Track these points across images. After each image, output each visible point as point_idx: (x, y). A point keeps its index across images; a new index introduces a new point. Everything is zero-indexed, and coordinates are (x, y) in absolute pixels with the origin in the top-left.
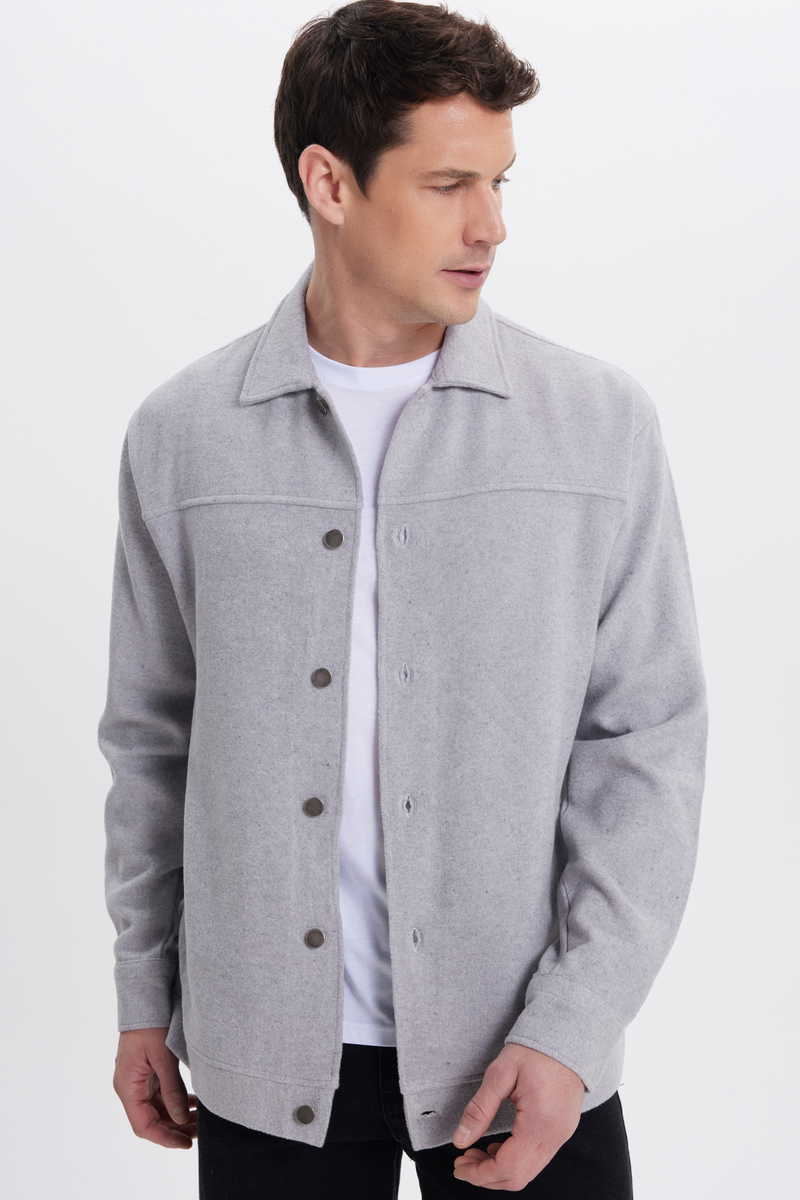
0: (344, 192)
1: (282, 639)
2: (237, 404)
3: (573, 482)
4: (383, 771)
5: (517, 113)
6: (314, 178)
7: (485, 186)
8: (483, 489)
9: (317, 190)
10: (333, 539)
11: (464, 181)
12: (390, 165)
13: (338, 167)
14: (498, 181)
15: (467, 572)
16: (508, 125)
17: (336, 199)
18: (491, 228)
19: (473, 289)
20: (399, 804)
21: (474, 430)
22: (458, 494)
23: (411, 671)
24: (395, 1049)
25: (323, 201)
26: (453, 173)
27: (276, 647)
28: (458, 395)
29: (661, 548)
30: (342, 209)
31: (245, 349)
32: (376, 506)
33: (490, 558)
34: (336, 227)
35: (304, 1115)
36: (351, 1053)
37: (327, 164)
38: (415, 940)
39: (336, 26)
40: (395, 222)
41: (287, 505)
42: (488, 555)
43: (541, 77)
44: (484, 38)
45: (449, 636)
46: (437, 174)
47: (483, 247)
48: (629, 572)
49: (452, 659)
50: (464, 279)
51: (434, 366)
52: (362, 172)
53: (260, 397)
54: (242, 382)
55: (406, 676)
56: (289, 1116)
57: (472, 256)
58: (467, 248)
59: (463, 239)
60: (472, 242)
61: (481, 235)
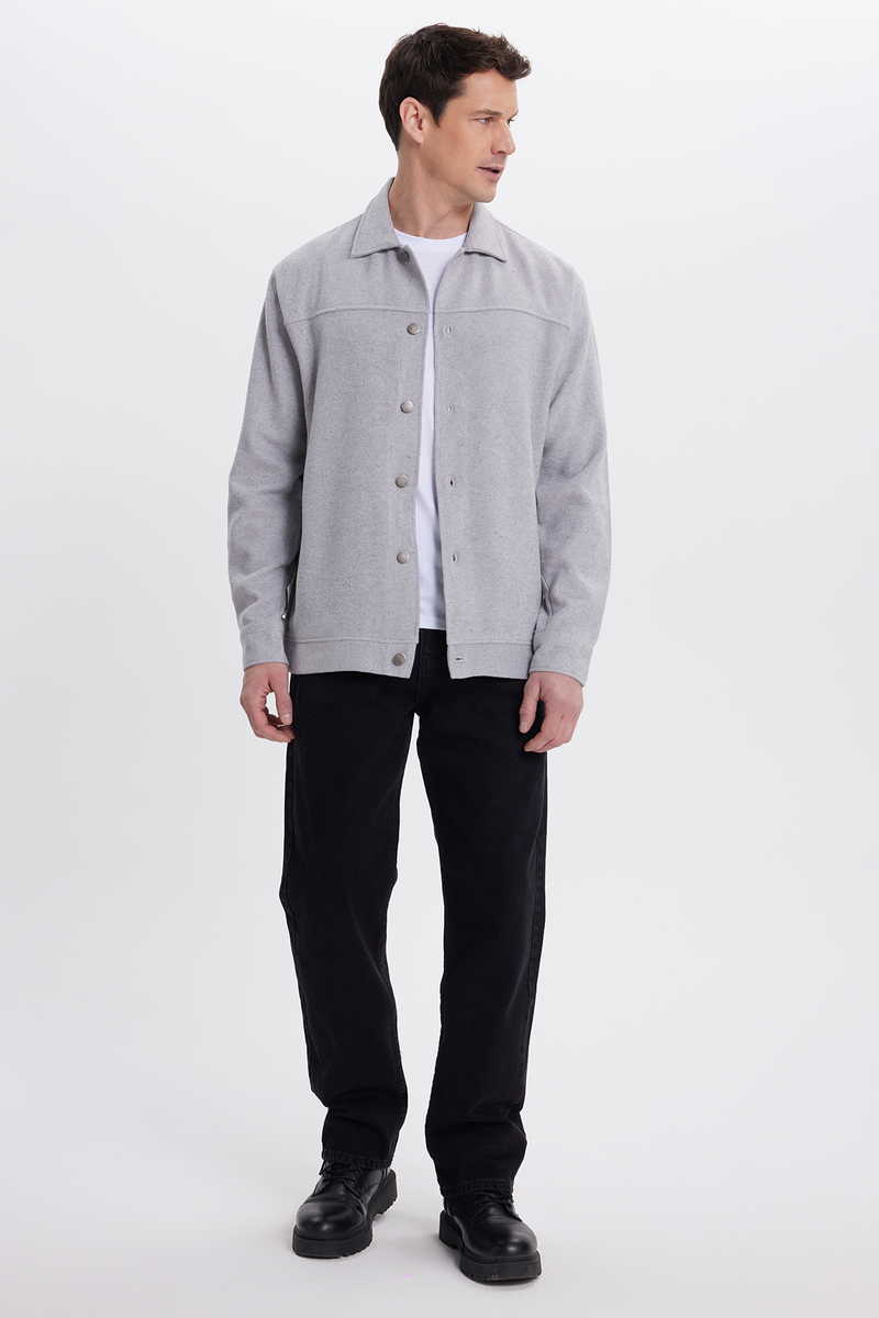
0: (426, 124)
1: (382, 385)
2: (349, 257)
4: (437, 462)
5: (518, 82)
6: (408, 117)
7: (503, 122)
8: (494, 308)
9: (409, 124)
10: (412, 329)
11: (491, 117)
12: (453, 107)
13: (423, 110)
14: (509, 120)
15: (485, 352)
16: (514, 90)
17: (420, 128)
18: (507, 145)
19: (494, 182)
20: (446, 481)
21: (487, 277)
22: (480, 309)
23: (454, 406)
24: (445, 632)
25: (413, 129)
26: (488, 112)
27: (378, 390)
28: (477, 257)
29: (588, 361)
30: (423, 134)
31: (351, 230)
32: (434, 313)
33: (498, 345)
34: (418, 144)
35: (397, 661)
36: (423, 632)
37: (416, 108)
38: (454, 559)
39: (421, 36)
40: (455, 139)
41: (385, 310)
42: (497, 343)
43: (532, 66)
44: (501, 43)
45: (476, 387)
46: (480, 112)
47: (503, 154)
48: (570, 371)
49: (477, 400)
50: (490, 174)
51: (465, 241)
52: (437, 114)
53: (366, 252)
54: (352, 247)
55: (451, 408)
56: (390, 662)
57: (496, 160)
58: (494, 156)
59: (491, 151)
60: (496, 152)
61: (501, 148)
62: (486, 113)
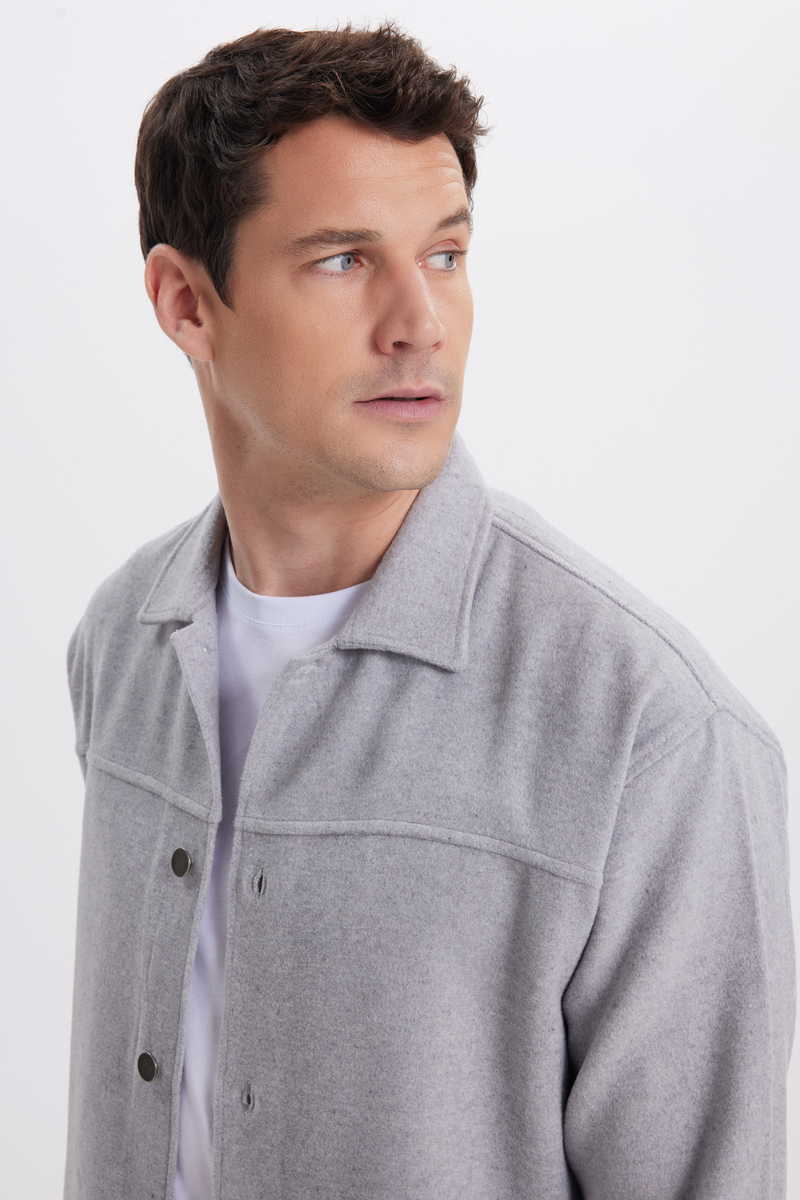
10: (178, 863)
28: (379, 661)
55: (249, 1102)
57: (396, 372)
58: (385, 359)
59: (375, 345)
60: (388, 347)
61: (398, 334)
62: (330, 242)
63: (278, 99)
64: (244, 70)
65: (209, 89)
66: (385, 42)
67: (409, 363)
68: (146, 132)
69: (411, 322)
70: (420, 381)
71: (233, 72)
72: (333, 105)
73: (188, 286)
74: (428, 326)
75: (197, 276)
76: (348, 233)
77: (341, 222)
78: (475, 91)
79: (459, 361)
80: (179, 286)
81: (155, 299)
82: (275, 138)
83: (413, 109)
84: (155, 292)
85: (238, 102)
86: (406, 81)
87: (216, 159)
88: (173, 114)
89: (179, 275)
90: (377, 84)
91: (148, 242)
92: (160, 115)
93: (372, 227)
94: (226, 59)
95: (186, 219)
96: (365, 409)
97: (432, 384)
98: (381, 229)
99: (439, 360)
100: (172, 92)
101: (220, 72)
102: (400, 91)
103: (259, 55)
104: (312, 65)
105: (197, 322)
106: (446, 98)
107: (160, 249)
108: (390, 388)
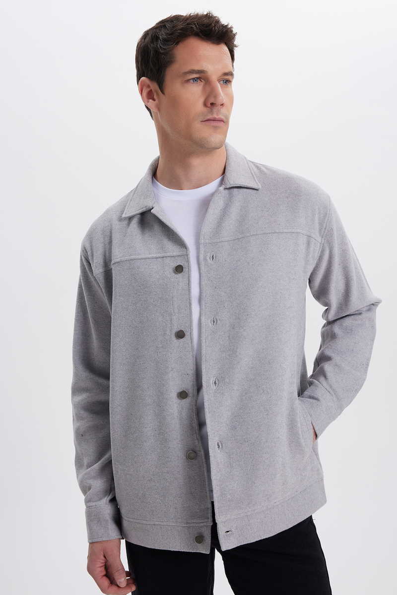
1: (160, 319)
2: (121, 220)
3: (289, 227)
4: (203, 367)
8: (248, 235)
10: (179, 269)
15: (242, 272)
20: (211, 382)
22: (237, 238)
23: (217, 320)
27: (158, 324)
28: (236, 191)
33: (252, 265)
35: (198, 540)
38: (219, 447)
41: (157, 258)
42: (251, 263)
45: (234, 302)
49: (235, 313)
55: (214, 323)
56: (193, 541)
57: (211, 112)
58: (208, 108)
59: (205, 105)
60: (209, 105)
61: (212, 100)
62: (193, 73)
63: (179, 31)
64: (168, 25)
65: (158, 31)
66: (208, 16)
67: (215, 110)
68: (139, 46)
69: (216, 97)
70: (218, 116)
71: (165, 26)
72: (194, 32)
73: (151, 90)
74: (221, 98)
75: (154, 86)
76: (198, 70)
77: (197, 68)
78: (234, 31)
79: (229, 111)
80: (149, 90)
81: (141, 94)
82: (177, 43)
83: (217, 34)
84: (141, 92)
85: (167, 34)
86: (215, 26)
87: (161, 50)
88: (147, 39)
89: (149, 86)
90: (207, 27)
91: (139, 77)
92: (143, 41)
93: (205, 69)
94: (163, 23)
95: (151, 70)
96: (204, 123)
97: (221, 117)
98: (207, 70)
99: (223, 110)
100: (146, 34)
101: (161, 27)
102: (213, 28)
103: (172, 21)
104: (188, 21)
105: (154, 100)
106: (227, 31)
107: (143, 78)
108: (210, 117)
